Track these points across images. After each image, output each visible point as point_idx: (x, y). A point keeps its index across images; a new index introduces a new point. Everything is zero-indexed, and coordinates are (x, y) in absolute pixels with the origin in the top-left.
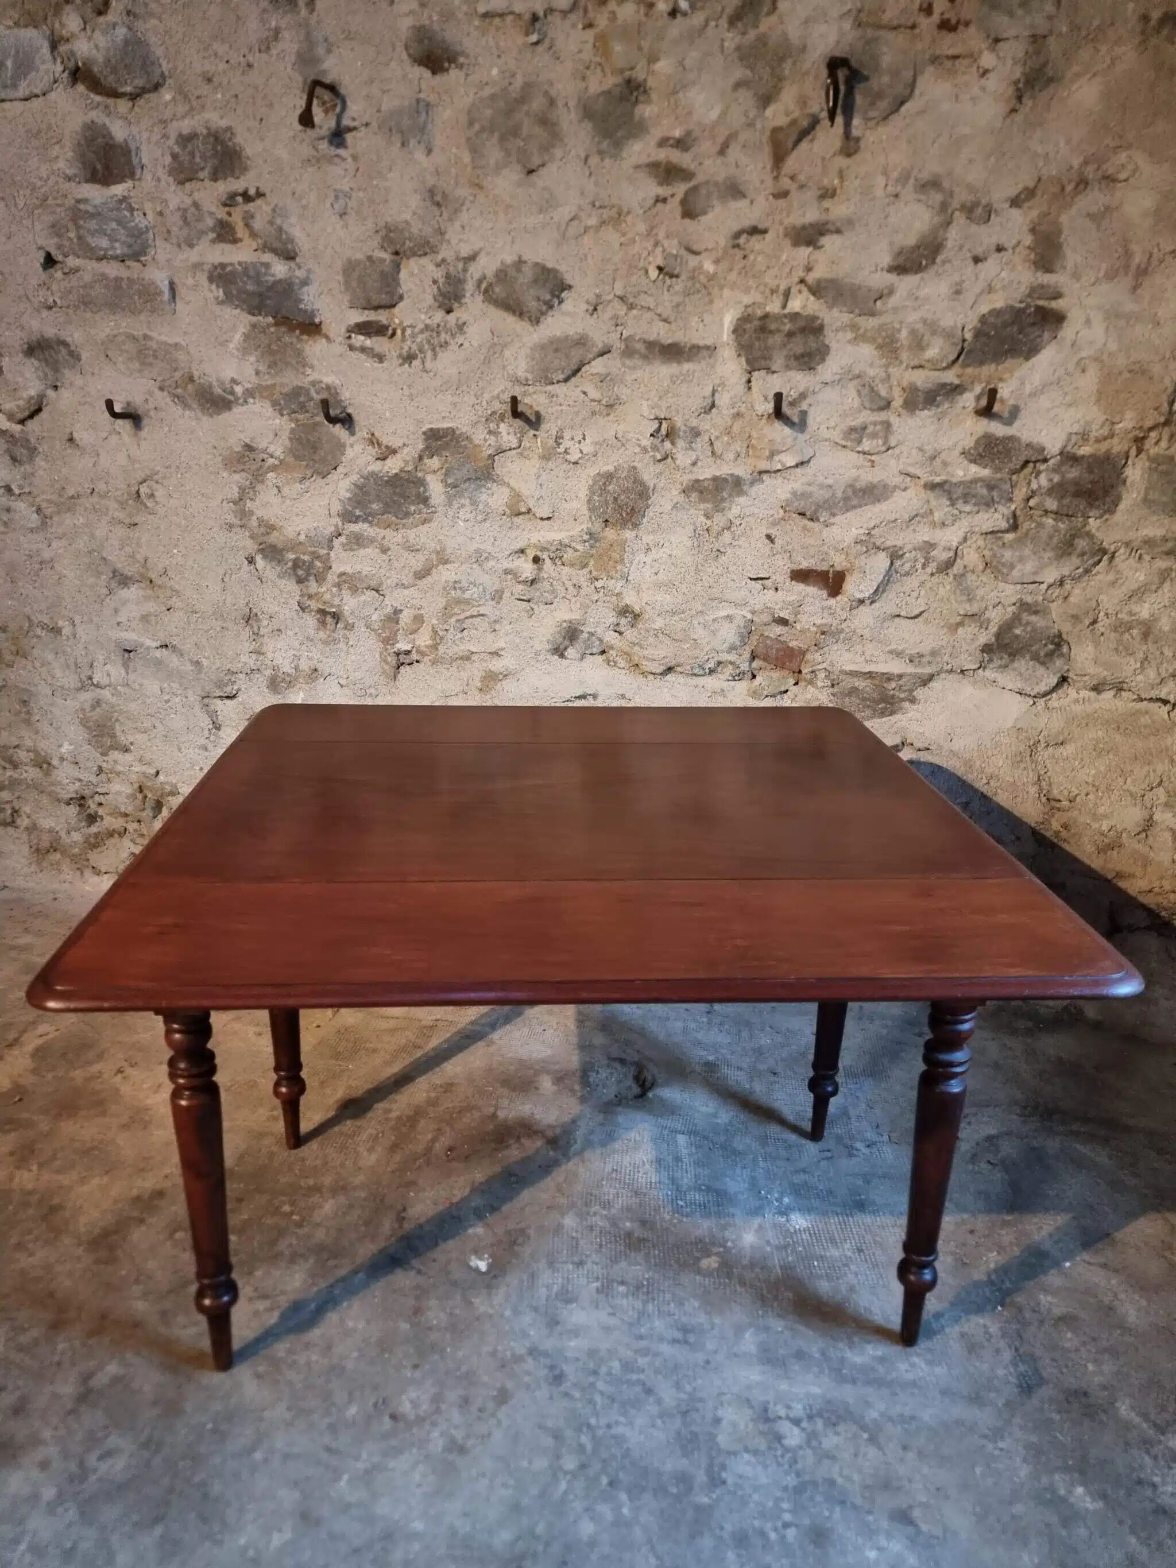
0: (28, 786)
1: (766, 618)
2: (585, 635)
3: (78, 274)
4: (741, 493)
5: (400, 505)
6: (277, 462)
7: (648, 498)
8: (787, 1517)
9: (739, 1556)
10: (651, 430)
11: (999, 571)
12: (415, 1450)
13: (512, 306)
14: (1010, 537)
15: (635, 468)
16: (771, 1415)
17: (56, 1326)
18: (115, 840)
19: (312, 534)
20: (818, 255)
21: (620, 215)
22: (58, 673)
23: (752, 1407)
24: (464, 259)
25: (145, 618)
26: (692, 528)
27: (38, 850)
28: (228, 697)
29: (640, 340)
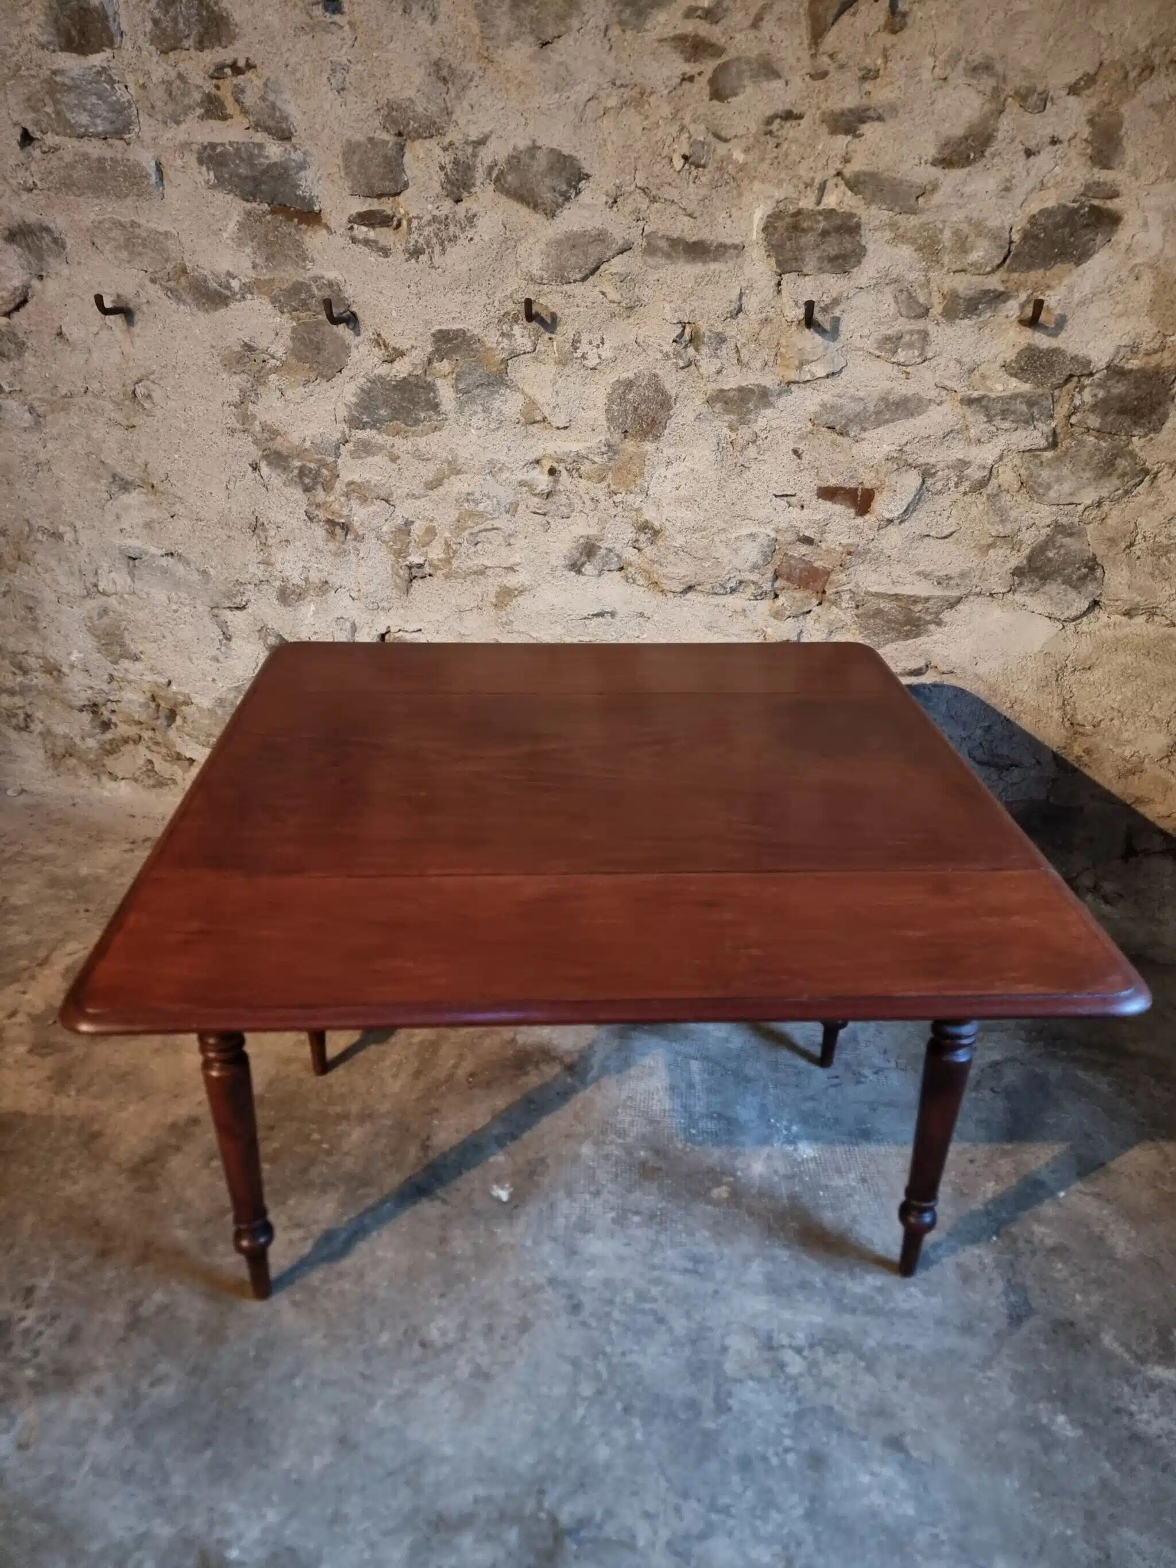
0: (40, 692)
1: (790, 537)
2: (603, 552)
3: (58, 153)
4: (769, 405)
5: (408, 413)
6: (278, 364)
7: (670, 408)
8: (788, 1442)
9: (742, 1479)
10: (674, 336)
11: (1035, 492)
12: (443, 1377)
13: (526, 197)
14: (1049, 454)
15: (655, 376)
16: (775, 1344)
17: (104, 1254)
18: (131, 746)
19: (318, 441)
20: (857, 145)
21: (642, 94)
22: (63, 580)
23: (756, 1336)
24: (473, 142)
25: (148, 525)
26: (715, 440)
27: (54, 756)
28: (237, 608)
29: (663, 236)
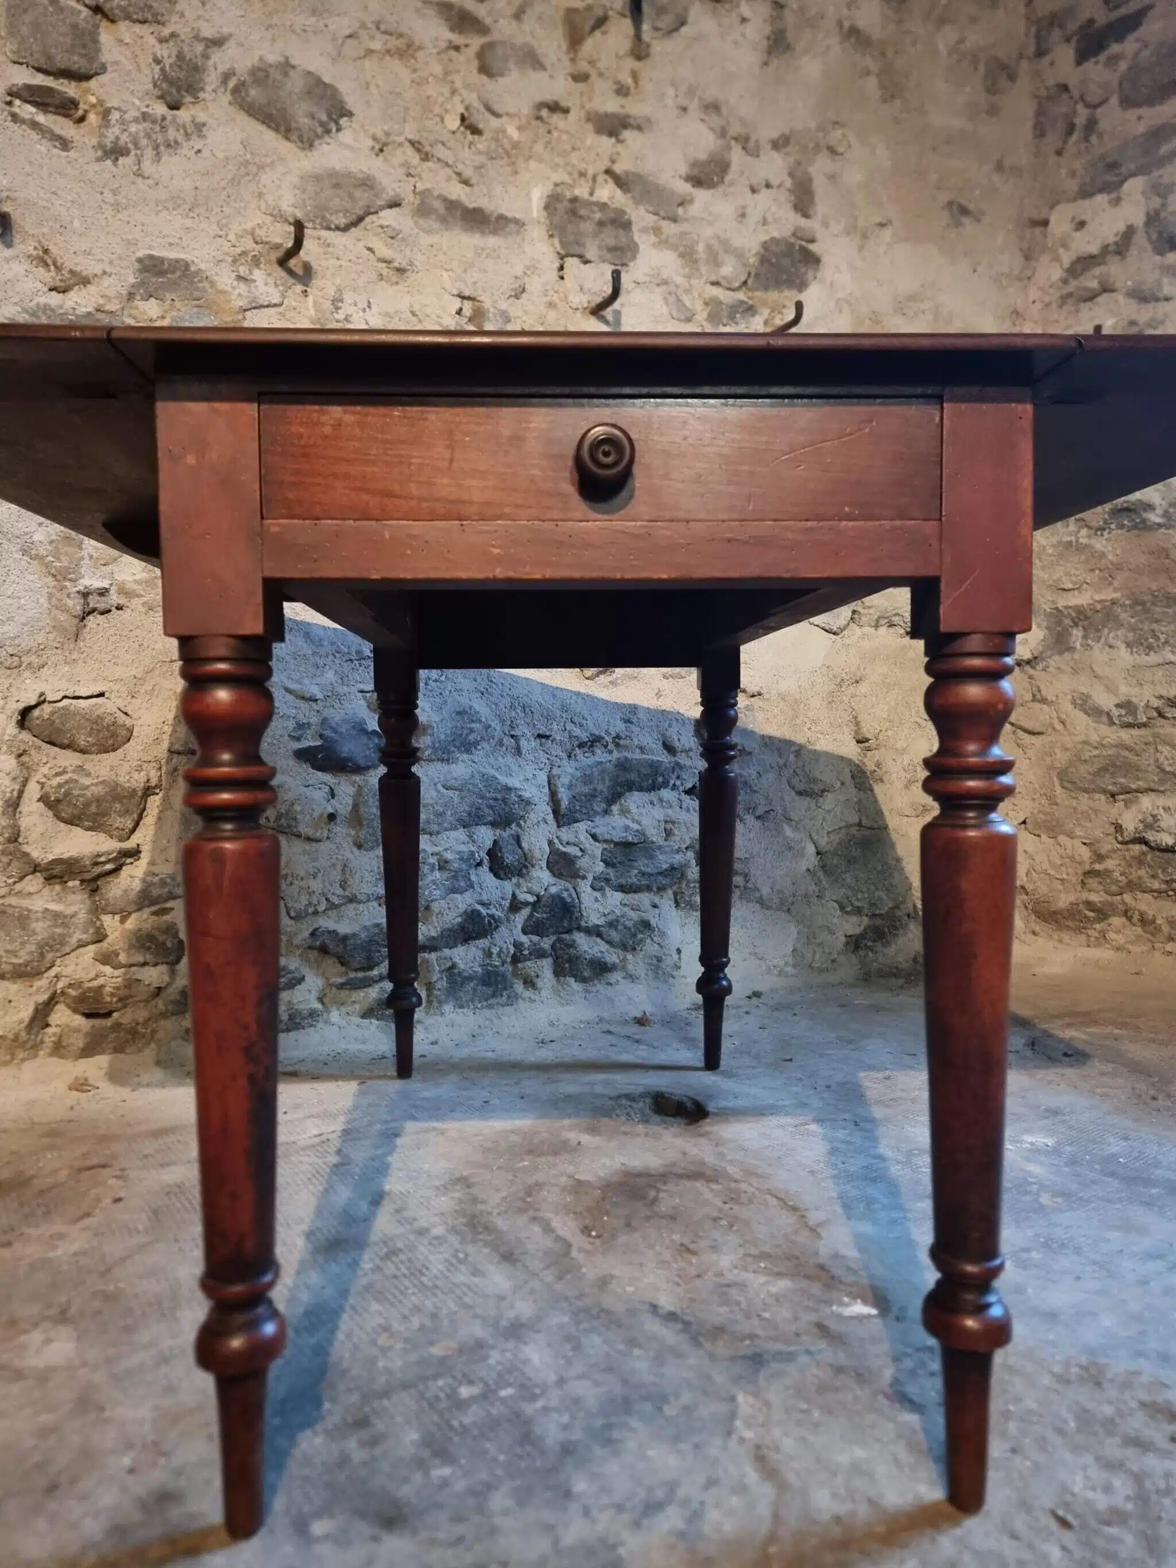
10: (454, 307)
13: (274, 119)
20: (620, 148)
21: (409, 46)
24: (205, 39)
29: (439, 196)
